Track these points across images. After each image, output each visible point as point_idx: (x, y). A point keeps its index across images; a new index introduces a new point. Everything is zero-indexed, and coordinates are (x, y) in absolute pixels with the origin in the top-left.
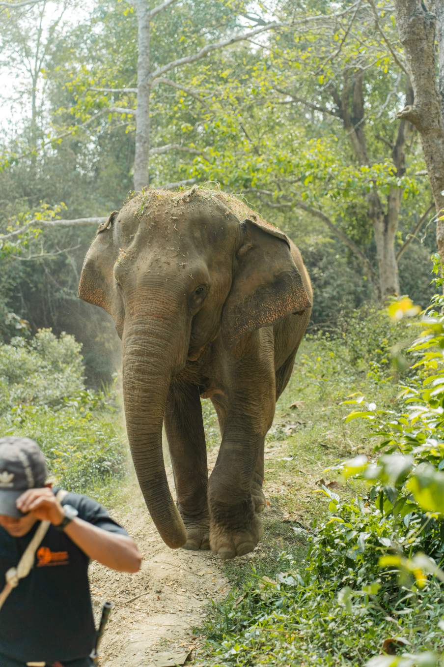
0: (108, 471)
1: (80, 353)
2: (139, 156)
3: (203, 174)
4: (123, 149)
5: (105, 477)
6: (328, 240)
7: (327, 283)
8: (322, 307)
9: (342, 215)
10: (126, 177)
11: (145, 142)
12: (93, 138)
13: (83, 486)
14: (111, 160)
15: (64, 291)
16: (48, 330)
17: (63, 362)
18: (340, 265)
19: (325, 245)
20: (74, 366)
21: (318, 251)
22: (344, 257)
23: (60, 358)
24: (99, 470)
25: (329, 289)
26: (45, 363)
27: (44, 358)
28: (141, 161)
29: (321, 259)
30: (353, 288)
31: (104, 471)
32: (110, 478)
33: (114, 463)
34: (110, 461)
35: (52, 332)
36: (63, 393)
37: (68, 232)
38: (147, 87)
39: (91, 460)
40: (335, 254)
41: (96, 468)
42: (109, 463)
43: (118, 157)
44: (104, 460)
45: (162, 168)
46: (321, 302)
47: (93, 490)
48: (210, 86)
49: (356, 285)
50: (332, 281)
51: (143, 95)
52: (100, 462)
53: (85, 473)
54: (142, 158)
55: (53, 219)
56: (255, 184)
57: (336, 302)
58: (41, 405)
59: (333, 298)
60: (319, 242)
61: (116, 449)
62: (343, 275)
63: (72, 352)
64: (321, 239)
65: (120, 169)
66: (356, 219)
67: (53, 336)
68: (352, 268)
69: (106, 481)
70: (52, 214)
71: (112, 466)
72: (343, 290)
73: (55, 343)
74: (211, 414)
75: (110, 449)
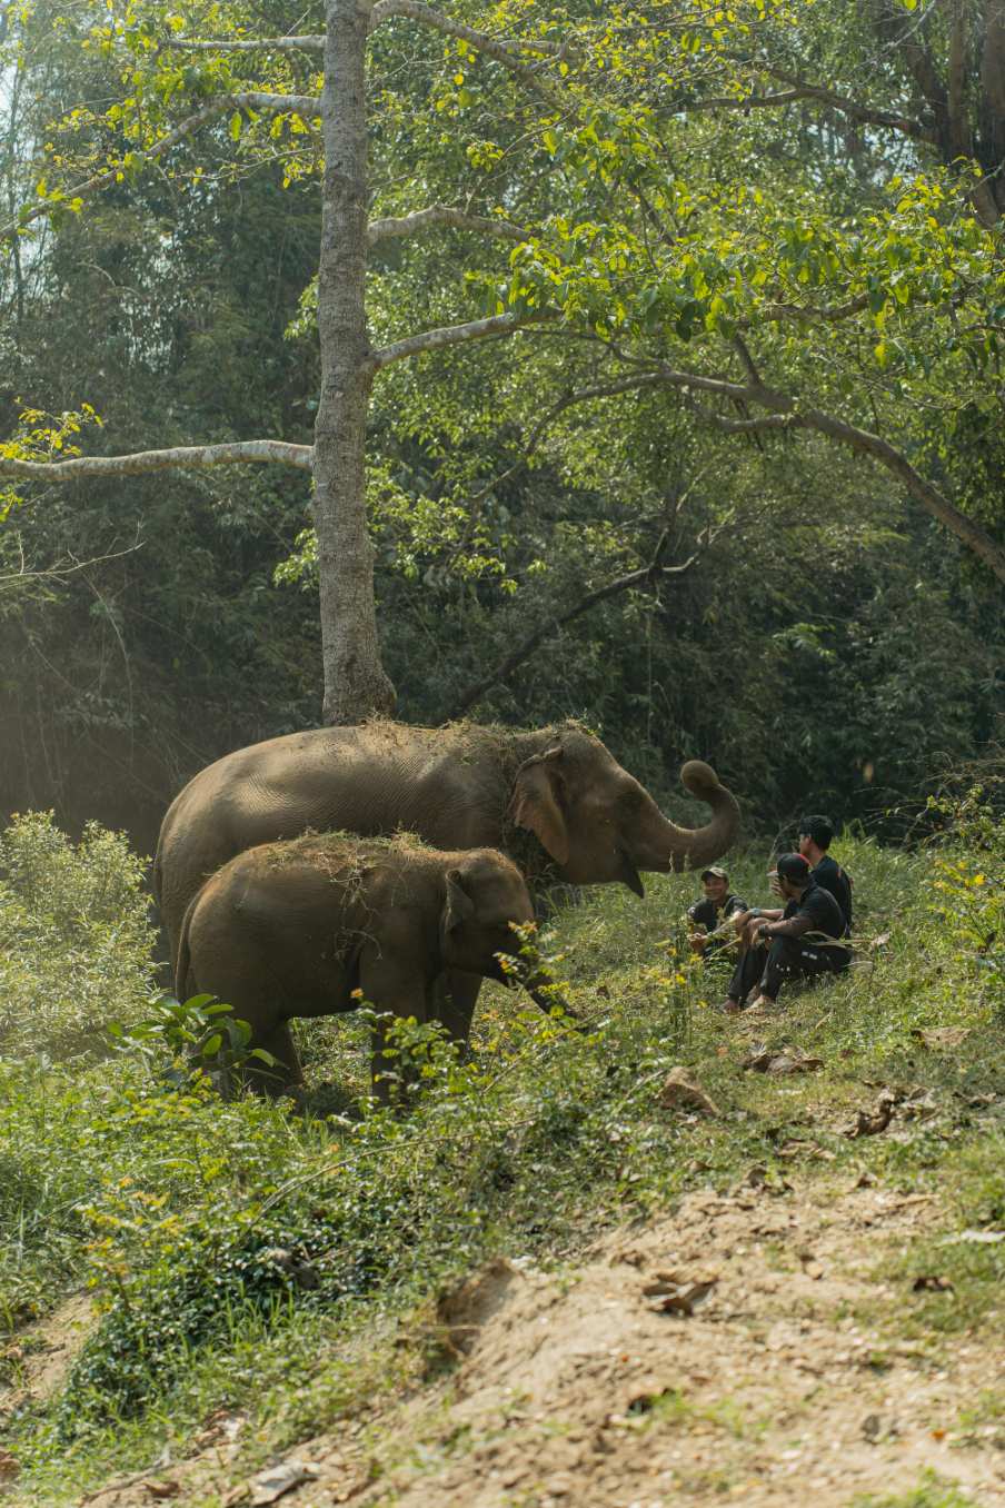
0: (277, 1282)
1: (143, 886)
2: (335, 244)
3: (544, 297)
4: (260, 266)
5: (268, 1302)
6: (887, 534)
7: (885, 668)
8: (875, 741)
9: (943, 454)
10: (269, 350)
11: (352, 198)
12: (166, 242)
13: (195, 1337)
14: (222, 302)
15: (86, 702)
16: (42, 815)
17: (94, 917)
18: (925, 611)
19: (880, 550)
20: (126, 929)
21: (860, 570)
22: (936, 587)
23: (82, 906)
24: (248, 1278)
25: (894, 683)
26: (33, 920)
27: (31, 907)
28: (341, 259)
29: (869, 595)
30: (968, 681)
31: (263, 1279)
32: (292, 1305)
33: (297, 1253)
34: (284, 1246)
35: (54, 822)
36: (93, 1013)
37: (96, 518)
38: (358, 23)
39: (216, 1243)
40: (911, 580)
41: (237, 1269)
42: (281, 1253)
43: (243, 291)
44: (264, 1243)
45: (384, 315)
46: (871, 727)
47: (229, 1352)
48: (554, 26)
49: (978, 672)
50: (902, 660)
51: (344, 46)
52: (247, 1249)
53: (195, 1290)
54: (344, 248)
55: (58, 456)
56: (719, 319)
57: (915, 724)
58: (24, 1053)
59: (907, 712)
60: (862, 542)
61: (301, 1201)
62: (936, 641)
63: (119, 880)
64: (869, 535)
65: (252, 328)
66: (987, 464)
67: (58, 836)
68: (963, 620)
69: (275, 1319)
70: (56, 440)
71: (294, 1262)
72: (938, 686)
73: (65, 856)
74: (635, 1074)
75: (282, 1203)
